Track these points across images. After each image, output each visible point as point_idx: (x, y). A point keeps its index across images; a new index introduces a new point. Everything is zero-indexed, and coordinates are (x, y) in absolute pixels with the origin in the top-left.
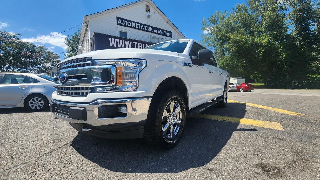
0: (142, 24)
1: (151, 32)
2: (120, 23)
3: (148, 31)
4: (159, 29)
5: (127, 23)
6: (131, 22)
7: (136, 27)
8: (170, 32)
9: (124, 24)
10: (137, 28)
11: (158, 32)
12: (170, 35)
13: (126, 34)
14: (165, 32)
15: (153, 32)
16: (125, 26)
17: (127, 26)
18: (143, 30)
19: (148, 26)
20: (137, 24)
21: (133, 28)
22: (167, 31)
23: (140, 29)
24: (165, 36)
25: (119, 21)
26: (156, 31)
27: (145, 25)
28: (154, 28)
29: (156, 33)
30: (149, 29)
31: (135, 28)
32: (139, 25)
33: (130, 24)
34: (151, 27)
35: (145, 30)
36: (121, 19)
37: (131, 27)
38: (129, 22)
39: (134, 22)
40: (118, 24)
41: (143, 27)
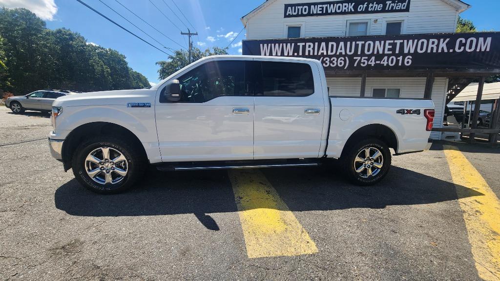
0: (330, 3)
1: (351, 13)
2: (291, 13)
3: (345, 13)
4: (370, 1)
5: (302, 9)
6: (309, 5)
7: (319, 12)
8: (404, 0)
9: (296, 13)
10: (321, 12)
11: (367, 8)
12: (400, 6)
13: (298, 29)
14: (388, 2)
15: (356, 12)
16: (298, 16)
17: (302, 15)
18: (331, 14)
19: (342, 2)
20: (321, 6)
21: (313, 15)
23: (327, 14)
24: (388, 11)
25: (288, 10)
26: (362, 7)
27: (338, 2)
28: (358, 3)
29: (362, 12)
30: (346, 9)
31: (317, 15)
32: (325, 6)
33: (307, 10)
34: (351, 2)
35: (336, 13)
36: (291, 5)
37: (309, 14)
38: (305, 7)
39: (315, 4)
40: (286, 16)
41: (331, 9)
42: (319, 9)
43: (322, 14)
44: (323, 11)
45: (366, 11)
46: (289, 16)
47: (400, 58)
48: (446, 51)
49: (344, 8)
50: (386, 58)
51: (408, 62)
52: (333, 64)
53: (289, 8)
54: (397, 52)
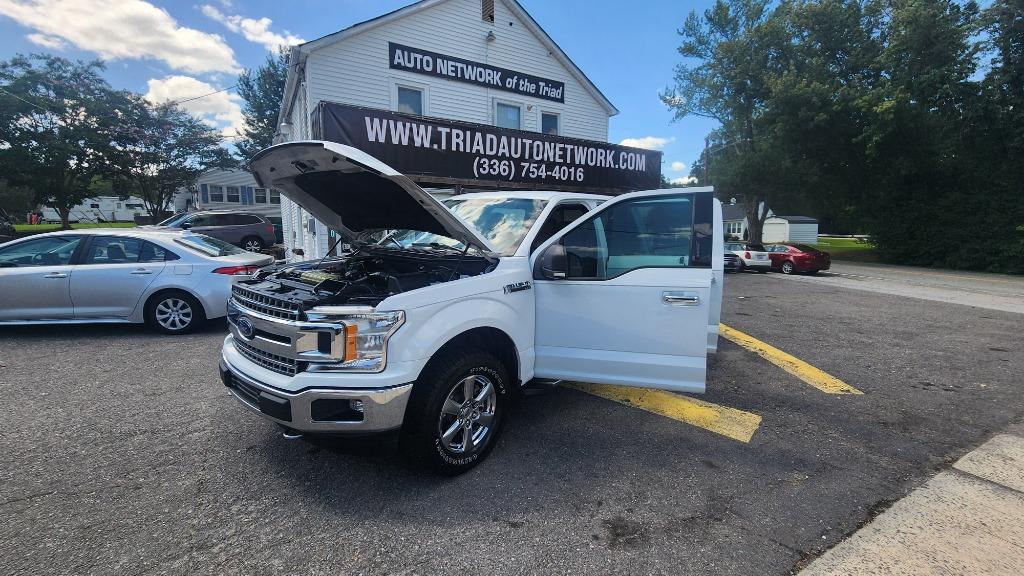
0: (467, 63)
1: (496, 87)
2: (401, 61)
3: (486, 85)
4: (522, 76)
5: (422, 60)
6: (435, 56)
7: (451, 74)
8: (558, 85)
9: (411, 65)
10: (454, 75)
11: (517, 84)
12: (554, 93)
13: (417, 94)
14: (542, 84)
15: (503, 88)
16: (414, 70)
17: (422, 72)
18: (469, 81)
19: (485, 67)
20: (454, 64)
21: (441, 76)
22: (547, 82)
23: (462, 80)
24: (542, 97)
25: (396, 57)
26: (511, 82)
27: (479, 65)
28: (506, 74)
29: (510, 90)
30: (490, 78)
31: (447, 77)
32: (459, 65)
33: (431, 64)
34: (497, 69)
35: (476, 83)
36: (403, 48)
37: (434, 73)
38: (426, 58)
39: (444, 58)
40: (393, 66)
41: (470, 73)
42: (450, 68)
43: (455, 79)
44: (457, 74)
45: (516, 90)
46: (399, 67)
47: (572, 170)
48: (612, 166)
49: (488, 78)
50: (557, 167)
51: (580, 175)
52: (484, 169)
53: (399, 52)
54: (568, 161)
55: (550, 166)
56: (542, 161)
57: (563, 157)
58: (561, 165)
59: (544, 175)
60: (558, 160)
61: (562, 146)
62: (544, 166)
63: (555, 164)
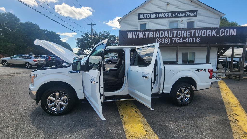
0: (160, 13)
1: (170, 17)
2: (141, 17)
3: (167, 17)
4: (179, 12)
5: (147, 16)
6: (150, 14)
7: (155, 17)
8: (194, 11)
9: (144, 18)
11: (178, 15)
12: (193, 14)
13: (145, 24)
14: (187, 13)
15: (172, 17)
16: (145, 19)
17: (147, 18)
18: (161, 18)
19: (166, 12)
20: (156, 14)
21: (152, 18)
22: (190, 11)
23: (159, 18)
24: (187, 17)
25: (140, 16)
26: (175, 15)
27: (163, 13)
28: (173, 13)
29: (175, 17)
30: (168, 15)
31: (154, 18)
33: (149, 16)
34: (170, 12)
35: (163, 18)
36: (142, 14)
37: (150, 18)
39: (153, 13)
40: (139, 19)
41: (161, 15)
43: (156, 18)
44: (157, 17)
45: (177, 17)
46: (141, 19)
47: (194, 39)
48: (215, 35)
49: (167, 15)
50: (187, 39)
51: (198, 40)
54: (193, 36)
55: (184, 38)
56: (181, 37)
57: (191, 34)
58: (189, 38)
59: (182, 41)
60: (188, 36)
61: (190, 31)
62: (182, 39)
63: (186, 37)
